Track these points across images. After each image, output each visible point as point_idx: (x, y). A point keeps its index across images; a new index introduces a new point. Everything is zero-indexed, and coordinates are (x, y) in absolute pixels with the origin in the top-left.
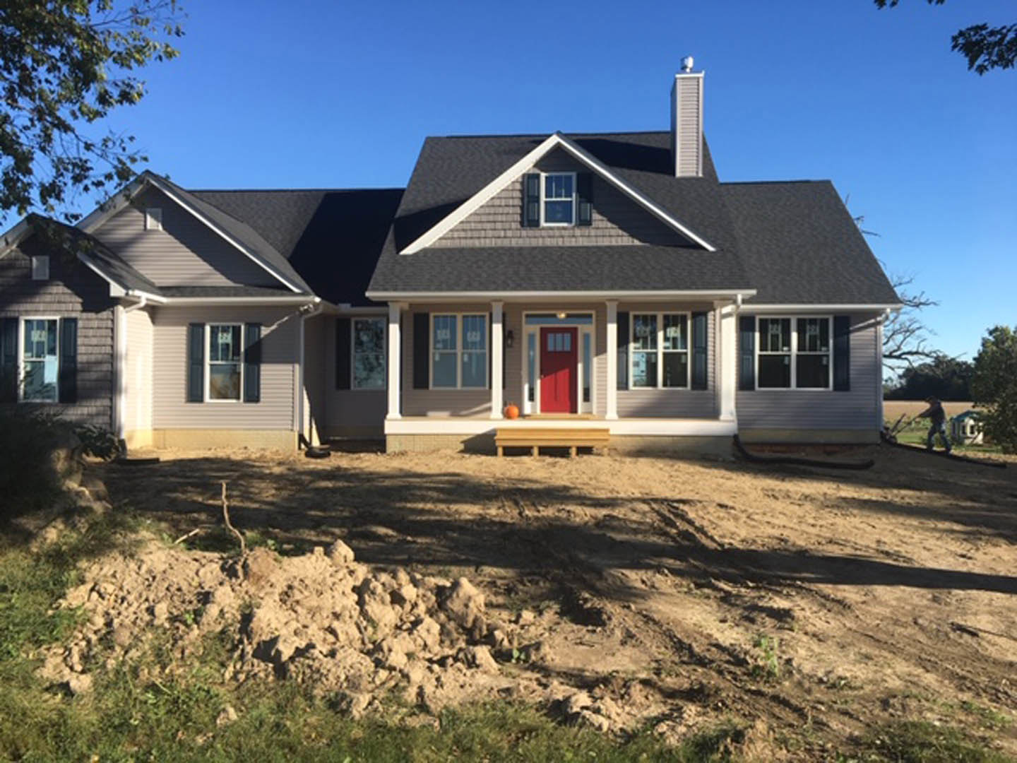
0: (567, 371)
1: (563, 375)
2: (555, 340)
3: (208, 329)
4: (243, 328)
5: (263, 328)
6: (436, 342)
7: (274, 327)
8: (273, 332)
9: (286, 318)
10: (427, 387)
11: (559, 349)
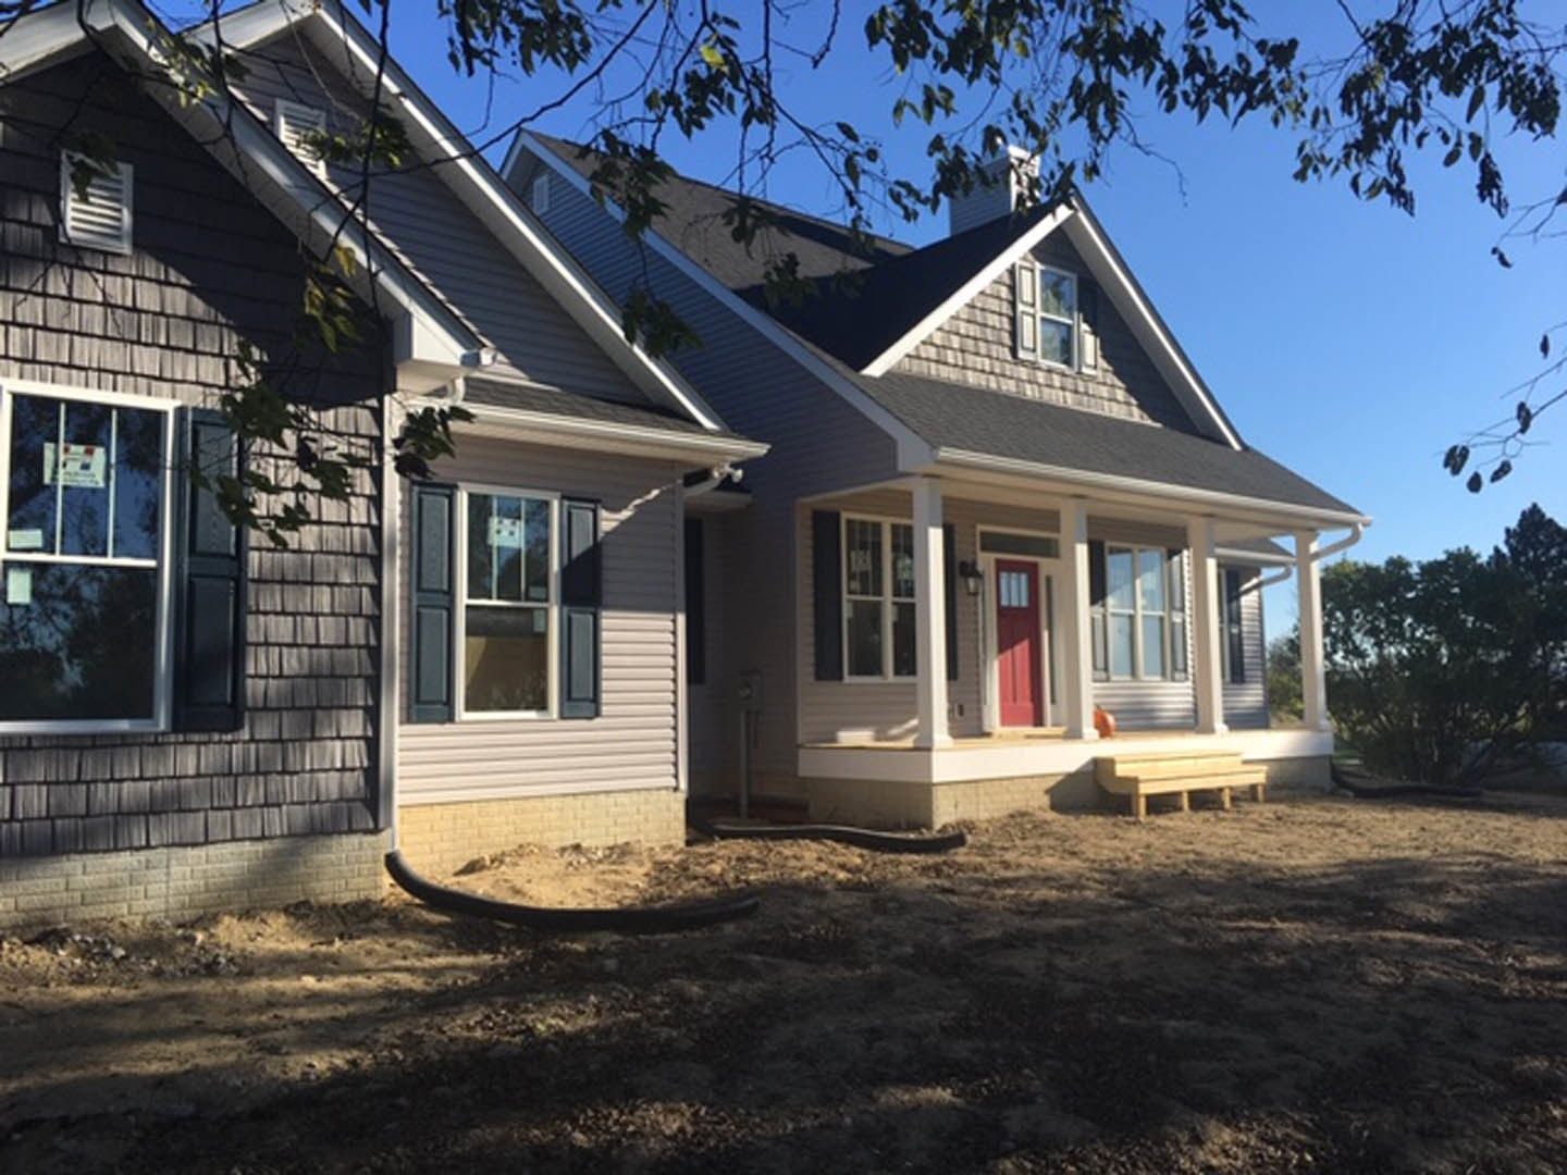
0: (1026, 644)
1: (1022, 649)
2: (1009, 583)
3: (462, 500)
4: (555, 504)
5: (604, 513)
6: (851, 577)
7: (626, 514)
8: (623, 523)
9: (655, 492)
10: (841, 678)
11: (1015, 603)
